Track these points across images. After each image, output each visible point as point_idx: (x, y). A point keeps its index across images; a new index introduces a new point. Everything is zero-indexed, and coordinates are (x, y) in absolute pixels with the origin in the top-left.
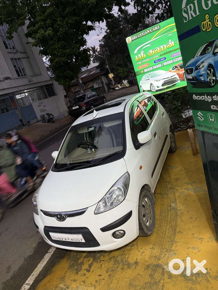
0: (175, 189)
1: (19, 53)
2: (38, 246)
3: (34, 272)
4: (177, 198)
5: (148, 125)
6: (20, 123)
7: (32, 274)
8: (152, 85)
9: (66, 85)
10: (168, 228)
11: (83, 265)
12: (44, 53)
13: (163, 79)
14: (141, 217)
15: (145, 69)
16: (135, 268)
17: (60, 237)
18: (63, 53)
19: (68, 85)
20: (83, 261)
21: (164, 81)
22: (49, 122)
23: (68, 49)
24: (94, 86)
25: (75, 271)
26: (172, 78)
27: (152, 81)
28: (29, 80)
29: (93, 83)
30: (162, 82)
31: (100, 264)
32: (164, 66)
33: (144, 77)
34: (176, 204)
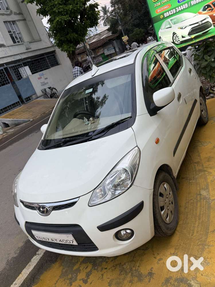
0: (207, 171)
1: (13, 14)
2: (25, 245)
3: (17, 279)
4: (209, 184)
5: (169, 83)
6: (17, 100)
7: (14, 283)
8: (175, 36)
9: (69, 51)
10: (196, 225)
11: (78, 274)
12: (43, 12)
13: (190, 25)
14: (157, 211)
15: (166, 12)
16: (149, 282)
17: (45, 237)
18: (64, 10)
19: (72, 51)
20: (79, 268)
21: (192, 28)
22: (51, 97)
23: (70, 5)
24: (105, 53)
25: (68, 281)
26: (203, 22)
27: (175, 29)
28: (26, 48)
29: (104, 49)
30: (189, 29)
31: (101, 273)
32: (191, 6)
33: (165, 24)
34: (209, 191)
